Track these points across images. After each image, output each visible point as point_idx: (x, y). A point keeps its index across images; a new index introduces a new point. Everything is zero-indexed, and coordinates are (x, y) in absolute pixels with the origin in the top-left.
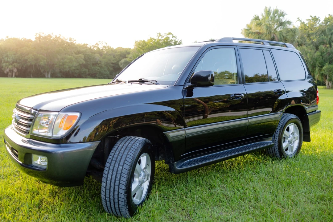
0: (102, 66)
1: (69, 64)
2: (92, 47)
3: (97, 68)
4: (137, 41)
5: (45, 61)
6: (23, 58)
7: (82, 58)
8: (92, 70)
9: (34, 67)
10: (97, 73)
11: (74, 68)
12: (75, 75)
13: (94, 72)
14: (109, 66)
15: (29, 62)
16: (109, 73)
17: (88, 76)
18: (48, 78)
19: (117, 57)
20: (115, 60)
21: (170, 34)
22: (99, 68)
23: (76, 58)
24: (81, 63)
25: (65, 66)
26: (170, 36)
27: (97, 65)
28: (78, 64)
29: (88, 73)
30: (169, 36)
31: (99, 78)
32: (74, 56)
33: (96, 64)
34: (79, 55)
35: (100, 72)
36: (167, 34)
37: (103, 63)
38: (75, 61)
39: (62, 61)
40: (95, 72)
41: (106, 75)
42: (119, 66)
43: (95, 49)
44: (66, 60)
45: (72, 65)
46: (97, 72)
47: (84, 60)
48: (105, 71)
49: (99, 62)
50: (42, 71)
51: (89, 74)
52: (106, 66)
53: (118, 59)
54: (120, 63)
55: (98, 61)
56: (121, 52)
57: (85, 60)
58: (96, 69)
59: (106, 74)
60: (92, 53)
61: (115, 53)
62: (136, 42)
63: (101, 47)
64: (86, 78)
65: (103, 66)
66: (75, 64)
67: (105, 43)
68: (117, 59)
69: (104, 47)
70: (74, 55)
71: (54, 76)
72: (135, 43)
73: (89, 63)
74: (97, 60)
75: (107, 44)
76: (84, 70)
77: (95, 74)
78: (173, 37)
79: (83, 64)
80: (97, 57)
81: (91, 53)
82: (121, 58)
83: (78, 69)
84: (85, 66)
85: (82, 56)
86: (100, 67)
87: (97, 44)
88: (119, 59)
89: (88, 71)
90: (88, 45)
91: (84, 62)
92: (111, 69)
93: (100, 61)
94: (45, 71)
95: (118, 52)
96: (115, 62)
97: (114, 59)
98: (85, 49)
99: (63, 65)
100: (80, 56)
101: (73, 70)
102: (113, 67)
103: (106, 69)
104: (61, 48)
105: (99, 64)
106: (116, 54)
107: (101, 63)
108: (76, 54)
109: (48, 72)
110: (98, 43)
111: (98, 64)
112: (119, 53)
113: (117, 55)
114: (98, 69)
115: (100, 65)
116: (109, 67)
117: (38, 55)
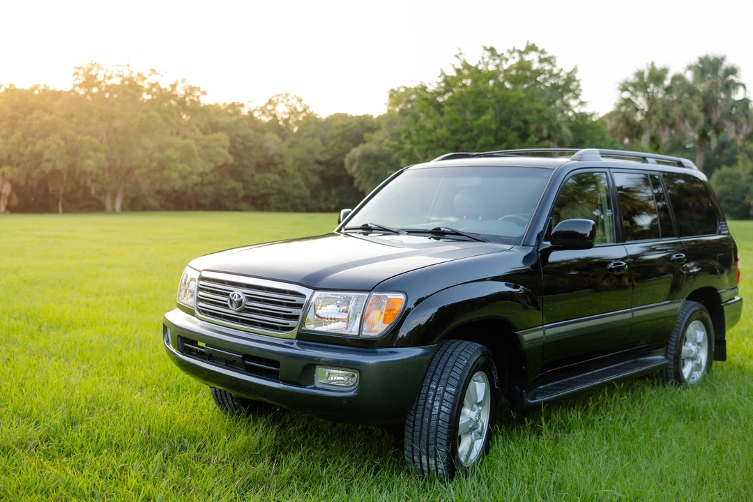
0: (285, 171)
1: (180, 166)
2: (256, 114)
3: (271, 177)
4: (396, 89)
5: (102, 156)
6: (29, 149)
7: (224, 147)
8: (257, 185)
9: (65, 178)
10: (272, 195)
11: (196, 179)
12: (203, 201)
13: (262, 191)
14: (309, 170)
15: (49, 161)
16: (307, 192)
17: (244, 205)
18: (114, 211)
19: (332, 143)
20: (326, 152)
21: (532, 48)
22: (277, 178)
23: (204, 147)
24: (220, 161)
25: (166, 173)
26: (532, 57)
27: (272, 167)
28: (212, 166)
29: (242, 193)
30: (527, 58)
31: (279, 210)
32: (197, 140)
33: (267, 165)
34: (215, 135)
35: (280, 192)
36: (521, 53)
37: (289, 162)
38: (200, 155)
39: (156, 155)
40: (265, 191)
41: (298, 201)
42: (345, 170)
43: (265, 119)
44: (171, 153)
45: (189, 169)
46: (270, 191)
47: (230, 153)
48: (295, 186)
49: (277, 159)
50: (93, 192)
51: (246, 199)
52: (299, 169)
53: (336, 148)
54: (347, 161)
55: (272, 157)
56: (344, 126)
57: (234, 151)
58: (269, 183)
59: (298, 198)
60: (255, 130)
61: (326, 130)
62: (393, 94)
63: (282, 111)
64: (236, 209)
65: (291, 171)
66: (200, 165)
67: (296, 100)
68: (333, 149)
69: (294, 112)
70: (200, 136)
71: (135, 204)
72: (391, 96)
73: (245, 162)
74: (271, 153)
75: (303, 103)
76: (231, 183)
77: (265, 196)
78: (541, 61)
79: (225, 165)
80: (272, 143)
81: (251, 132)
82: (344, 145)
83: (211, 183)
84: (234, 172)
85: (223, 137)
86: (280, 174)
87: (270, 102)
88: (339, 147)
89: (244, 189)
90: (242, 105)
91: (231, 159)
92: (315, 180)
93: (281, 156)
94: (102, 192)
95: (337, 127)
96: (327, 157)
97: (324, 148)
98: (235, 118)
99: (162, 168)
100: (215, 140)
101: (195, 185)
102: (321, 173)
103: (299, 180)
104: (152, 113)
105: (278, 163)
106: (330, 132)
107: (283, 163)
108: (205, 133)
109: (114, 195)
110: (275, 99)
111: (275, 165)
112: (341, 130)
113: (332, 137)
114: (276, 182)
115: (280, 167)
116: (310, 175)
117: (79, 137)
